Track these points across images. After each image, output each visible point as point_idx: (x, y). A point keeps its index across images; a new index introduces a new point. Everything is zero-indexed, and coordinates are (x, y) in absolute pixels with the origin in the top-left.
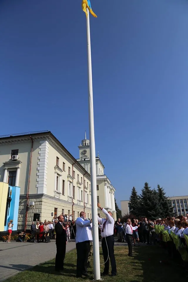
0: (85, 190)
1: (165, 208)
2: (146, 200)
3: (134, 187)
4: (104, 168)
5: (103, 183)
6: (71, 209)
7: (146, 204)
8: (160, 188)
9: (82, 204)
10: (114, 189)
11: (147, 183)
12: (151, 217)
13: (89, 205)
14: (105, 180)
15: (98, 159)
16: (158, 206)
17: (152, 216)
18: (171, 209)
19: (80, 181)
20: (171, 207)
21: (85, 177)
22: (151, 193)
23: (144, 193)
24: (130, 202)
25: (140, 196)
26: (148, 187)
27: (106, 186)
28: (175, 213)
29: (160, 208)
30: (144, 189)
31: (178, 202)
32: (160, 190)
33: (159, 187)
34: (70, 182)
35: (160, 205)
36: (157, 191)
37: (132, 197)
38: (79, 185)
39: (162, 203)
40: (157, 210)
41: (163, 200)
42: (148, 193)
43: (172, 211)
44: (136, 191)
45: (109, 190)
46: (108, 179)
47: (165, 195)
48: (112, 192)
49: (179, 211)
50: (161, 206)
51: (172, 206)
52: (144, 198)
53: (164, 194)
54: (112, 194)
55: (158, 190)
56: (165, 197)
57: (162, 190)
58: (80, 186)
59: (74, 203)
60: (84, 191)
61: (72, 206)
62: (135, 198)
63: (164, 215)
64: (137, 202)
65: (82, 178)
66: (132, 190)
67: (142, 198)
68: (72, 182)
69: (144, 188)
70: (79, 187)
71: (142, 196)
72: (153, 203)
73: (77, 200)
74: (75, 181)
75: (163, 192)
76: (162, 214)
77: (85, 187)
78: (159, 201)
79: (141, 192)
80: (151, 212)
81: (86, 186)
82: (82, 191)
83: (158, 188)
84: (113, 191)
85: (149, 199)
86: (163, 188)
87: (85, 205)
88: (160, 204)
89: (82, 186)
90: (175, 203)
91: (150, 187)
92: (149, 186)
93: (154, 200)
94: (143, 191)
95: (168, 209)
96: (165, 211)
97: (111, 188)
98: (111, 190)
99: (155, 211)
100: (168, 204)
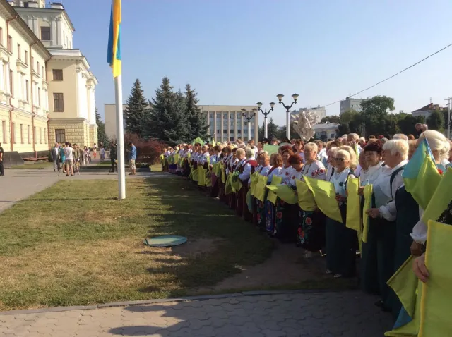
0: (34, 78)
1: (195, 126)
2: (163, 111)
4: (74, 30)
5: (72, 66)
6: (7, 120)
7: (163, 118)
8: (191, 90)
9: (28, 108)
10: (95, 79)
11: (168, 78)
12: (168, 140)
13: (42, 110)
14: (77, 61)
15: (61, 8)
16: (182, 123)
17: (171, 139)
18: (204, 128)
19: (23, 60)
20: (205, 126)
21: (32, 50)
22: (173, 97)
23: (160, 97)
24: (128, 110)
25: (152, 101)
26: (168, 86)
27: (79, 74)
28: (211, 136)
29: (186, 126)
31: (219, 117)
32: (190, 94)
33: (188, 89)
34: (4, 61)
35: (186, 122)
36: (184, 96)
37: (131, 99)
38: (21, 68)
39: (189, 118)
40: (180, 130)
41: (193, 113)
42: (167, 97)
44: (142, 89)
45: (84, 80)
46: (84, 59)
47: (197, 105)
48: (91, 85)
49: (219, 131)
50: (189, 123)
51: (207, 123)
52: (159, 107)
53: (196, 102)
54: (91, 90)
55: (186, 93)
57: (193, 93)
58: (24, 71)
59: (12, 106)
60: (32, 81)
61: (10, 112)
62: (138, 102)
64: (141, 111)
65: (26, 52)
66: (133, 86)
67: (155, 106)
68: (7, 60)
69: (160, 88)
70: (22, 73)
71: (155, 102)
72: (174, 117)
73: (19, 101)
74: (13, 59)
75: (195, 98)
76: (187, 136)
77: (33, 74)
78: (186, 114)
79: (155, 94)
80: (168, 133)
81: (36, 70)
82: (27, 81)
84: (92, 83)
85: (169, 108)
87: (35, 110)
88: (186, 119)
89: (27, 71)
90: (214, 118)
91: (172, 87)
92: (170, 85)
93: (178, 111)
94: (158, 92)
95: (198, 127)
96: (193, 131)
97: (90, 77)
98: (89, 81)
99: (177, 130)
100: (201, 120)
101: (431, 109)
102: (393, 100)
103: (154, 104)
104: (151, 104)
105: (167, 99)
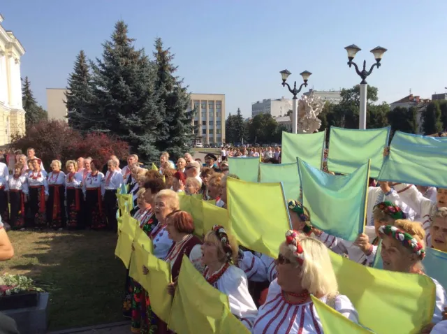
1: (172, 111)
2: (117, 80)
3: (82, 52)
7: (116, 92)
8: (163, 49)
10: (18, 44)
11: (125, 23)
12: (128, 133)
16: (152, 103)
17: (131, 132)
18: (187, 114)
22: (134, 56)
23: (110, 56)
24: (70, 92)
25: (97, 64)
26: (124, 37)
28: (195, 128)
29: (159, 109)
30: (113, 42)
32: (162, 56)
33: (159, 47)
35: (159, 102)
36: (152, 58)
39: (163, 96)
40: (149, 116)
41: (168, 88)
42: (123, 55)
43: (190, 121)
47: (174, 74)
48: (11, 52)
50: (163, 103)
51: (191, 108)
52: (108, 73)
53: (172, 70)
54: (12, 60)
55: (156, 55)
56: (174, 78)
57: (167, 55)
62: (83, 80)
63: (166, 130)
67: (102, 72)
69: (111, 40)
71: (103, 65)
72: (137, 91)
75: (170, 63)
76: (160, 126)
78: (157, 88)
79: (102, 50)
80: (127, 120)
83: (157, 48)
84: (13, 50)
85: (127, 76)
86: (172, 52)
88: (158, 97)
91: (133, 40)
92: (129, 35)
93: (143, 81)
95: (178, 115)
96: (171, 119)
99: (143, 116)
100: (181, 101)
101: (411, 101)
102: (376, 89)
103: (100, 68)
104: (94, 67)
105: (124, 59)
